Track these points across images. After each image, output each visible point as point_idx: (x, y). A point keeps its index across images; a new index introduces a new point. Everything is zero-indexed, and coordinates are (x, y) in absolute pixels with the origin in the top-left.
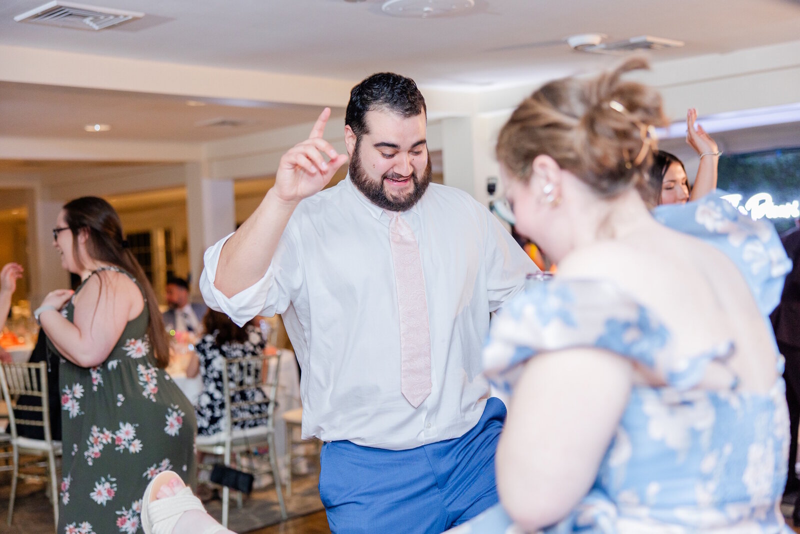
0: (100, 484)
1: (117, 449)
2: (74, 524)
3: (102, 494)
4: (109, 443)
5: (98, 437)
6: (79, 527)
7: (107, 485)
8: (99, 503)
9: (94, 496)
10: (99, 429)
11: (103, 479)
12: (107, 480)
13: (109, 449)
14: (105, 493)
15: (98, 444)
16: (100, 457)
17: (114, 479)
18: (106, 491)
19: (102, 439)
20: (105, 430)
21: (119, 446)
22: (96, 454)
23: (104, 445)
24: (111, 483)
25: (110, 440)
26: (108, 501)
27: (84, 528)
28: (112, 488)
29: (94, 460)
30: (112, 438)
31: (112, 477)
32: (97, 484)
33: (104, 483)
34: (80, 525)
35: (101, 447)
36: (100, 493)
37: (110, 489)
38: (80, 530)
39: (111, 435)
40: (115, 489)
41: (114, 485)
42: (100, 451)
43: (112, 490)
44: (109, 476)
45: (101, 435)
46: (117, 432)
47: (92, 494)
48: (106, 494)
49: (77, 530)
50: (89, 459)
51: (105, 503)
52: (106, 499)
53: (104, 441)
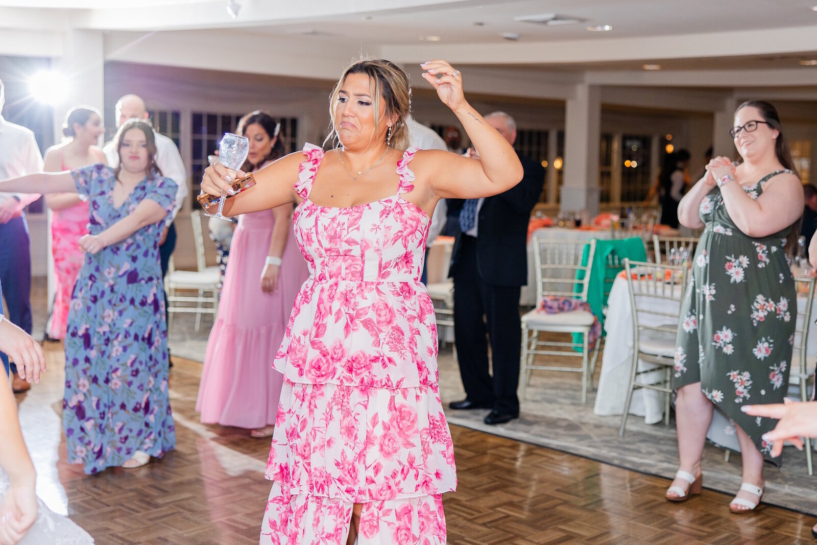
0: (761, 342)
1: (778, 317)
2: (738, 371)
3: (762, 351)
4: (772, 311)
5: (765, 305)
6: (742, 375)
7: (766, 345)
8: (758, 358)
9: (756, 351)
10: (765, 299)
11: (764, 339)
12: (767, 341)
13: (772, 316)
14: (763, 351)
15: (764, 310)
16: (763, 322)
17: (772, 341)
18: (764, 349)
19: (767, 307)
20: (770, 300)
21: (779, 315)
22: (761, 318)
23: (768, 312)
24: (770, 343)
25: (773, 309)
26: (765, 357)
27: (745, 376)
28: (769, 347)
29: (759, 322)
30: (775, 308)
31: (771, 338)
32: (759, 342)
33: (764, 342)
34: (742, 373)
35: (766, 313)
36: (760, 350)
37: (768, 348)
38: (742, 377)
39: (774, 305)
40: (772, 349)
41: (772, 345)
42: (765, 316)
43: (770, 349)
44: (769, 338)
45: (767, 304)
46: (778, 304)
47: (754, 350)
48: (765, 352)
49: (739, 377)
50: (754, 321)
51: (763, 359)
52: (764, 355)
53: (769, 309)
